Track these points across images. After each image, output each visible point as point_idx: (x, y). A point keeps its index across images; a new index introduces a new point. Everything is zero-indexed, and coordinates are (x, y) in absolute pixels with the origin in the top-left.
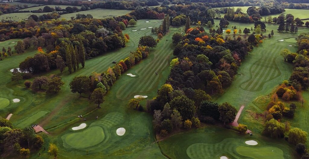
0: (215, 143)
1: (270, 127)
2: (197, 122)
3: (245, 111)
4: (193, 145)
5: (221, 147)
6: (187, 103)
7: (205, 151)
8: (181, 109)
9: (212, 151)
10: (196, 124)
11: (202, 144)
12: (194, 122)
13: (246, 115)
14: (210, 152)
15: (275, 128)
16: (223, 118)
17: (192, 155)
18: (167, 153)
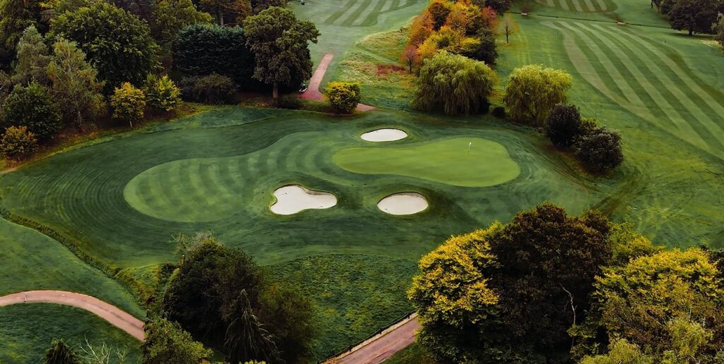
0: (245, 153)
1: (440, 75)
2: (167, 93)
3: (340, 63)
4: (150, 170)
5: (271, 162)
6: (119, 23)
7: (206, 182)
8: (93, 46)
9: (235, 177)
10: (165, 102)
11: (194, 160)
12: (156, 94)
13: (345, 71)
14: (229, 182)
15: (460, 72)
16: (266, 67)
17: (149, 201)
18: (24, 212)
